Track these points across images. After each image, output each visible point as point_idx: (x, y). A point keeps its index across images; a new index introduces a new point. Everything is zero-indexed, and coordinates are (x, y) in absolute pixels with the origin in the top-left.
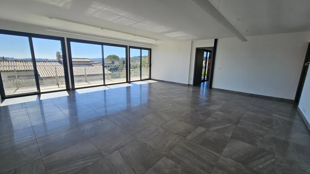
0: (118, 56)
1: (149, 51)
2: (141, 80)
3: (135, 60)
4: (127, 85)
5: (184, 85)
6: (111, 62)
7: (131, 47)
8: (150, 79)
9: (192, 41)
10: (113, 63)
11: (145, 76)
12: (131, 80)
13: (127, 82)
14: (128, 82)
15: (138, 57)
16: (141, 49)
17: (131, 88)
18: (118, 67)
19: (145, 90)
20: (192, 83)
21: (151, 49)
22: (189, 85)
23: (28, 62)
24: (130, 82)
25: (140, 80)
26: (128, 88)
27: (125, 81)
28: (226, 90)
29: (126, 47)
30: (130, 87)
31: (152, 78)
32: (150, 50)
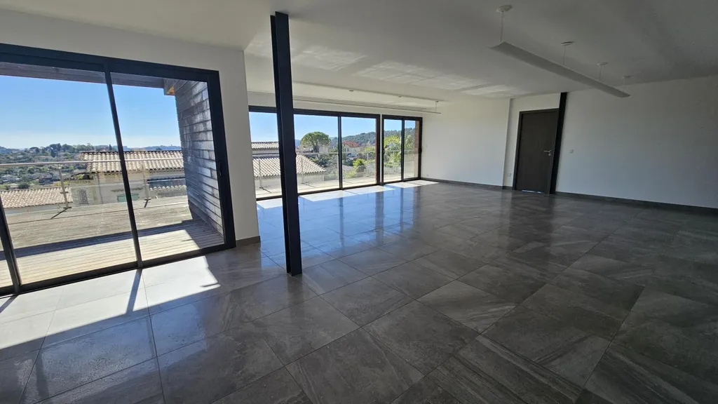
0: (326, 134)
1: (418, 122)
2: (403, 180)
3: (364, 142)
4: (379, 189)
5: (495, 188)
6: (311, 149)
7: (386, 117)
8: (419, 178)
9: (512, 100)
10: (316, 149)
11: (411, 172)
12: (385, 181)
13: (378, 184)
14: (380, 183)
15: (369, 134)
16: (403, 118)
17: (385, 195)
18: (328, 159)
19: (410, 199)
20: (510, 183)
21: (421, 118)
22: (504, 188)
23: (175, 153)
24: (383, 184)
25: (400, 179)
26: (379, 195)
27: (375, 182)
28: (587, 195)
29: (376, 116)
30: (383, 192)
31: (422, 176)
32: (419, 120)
